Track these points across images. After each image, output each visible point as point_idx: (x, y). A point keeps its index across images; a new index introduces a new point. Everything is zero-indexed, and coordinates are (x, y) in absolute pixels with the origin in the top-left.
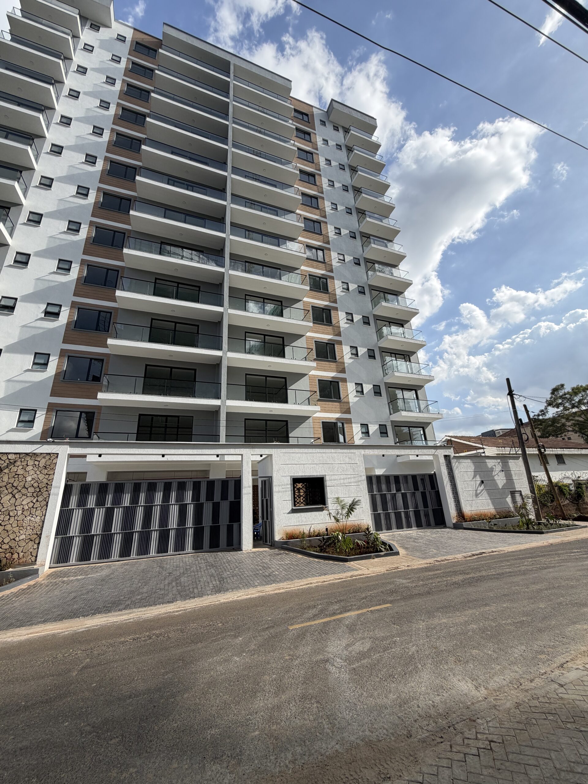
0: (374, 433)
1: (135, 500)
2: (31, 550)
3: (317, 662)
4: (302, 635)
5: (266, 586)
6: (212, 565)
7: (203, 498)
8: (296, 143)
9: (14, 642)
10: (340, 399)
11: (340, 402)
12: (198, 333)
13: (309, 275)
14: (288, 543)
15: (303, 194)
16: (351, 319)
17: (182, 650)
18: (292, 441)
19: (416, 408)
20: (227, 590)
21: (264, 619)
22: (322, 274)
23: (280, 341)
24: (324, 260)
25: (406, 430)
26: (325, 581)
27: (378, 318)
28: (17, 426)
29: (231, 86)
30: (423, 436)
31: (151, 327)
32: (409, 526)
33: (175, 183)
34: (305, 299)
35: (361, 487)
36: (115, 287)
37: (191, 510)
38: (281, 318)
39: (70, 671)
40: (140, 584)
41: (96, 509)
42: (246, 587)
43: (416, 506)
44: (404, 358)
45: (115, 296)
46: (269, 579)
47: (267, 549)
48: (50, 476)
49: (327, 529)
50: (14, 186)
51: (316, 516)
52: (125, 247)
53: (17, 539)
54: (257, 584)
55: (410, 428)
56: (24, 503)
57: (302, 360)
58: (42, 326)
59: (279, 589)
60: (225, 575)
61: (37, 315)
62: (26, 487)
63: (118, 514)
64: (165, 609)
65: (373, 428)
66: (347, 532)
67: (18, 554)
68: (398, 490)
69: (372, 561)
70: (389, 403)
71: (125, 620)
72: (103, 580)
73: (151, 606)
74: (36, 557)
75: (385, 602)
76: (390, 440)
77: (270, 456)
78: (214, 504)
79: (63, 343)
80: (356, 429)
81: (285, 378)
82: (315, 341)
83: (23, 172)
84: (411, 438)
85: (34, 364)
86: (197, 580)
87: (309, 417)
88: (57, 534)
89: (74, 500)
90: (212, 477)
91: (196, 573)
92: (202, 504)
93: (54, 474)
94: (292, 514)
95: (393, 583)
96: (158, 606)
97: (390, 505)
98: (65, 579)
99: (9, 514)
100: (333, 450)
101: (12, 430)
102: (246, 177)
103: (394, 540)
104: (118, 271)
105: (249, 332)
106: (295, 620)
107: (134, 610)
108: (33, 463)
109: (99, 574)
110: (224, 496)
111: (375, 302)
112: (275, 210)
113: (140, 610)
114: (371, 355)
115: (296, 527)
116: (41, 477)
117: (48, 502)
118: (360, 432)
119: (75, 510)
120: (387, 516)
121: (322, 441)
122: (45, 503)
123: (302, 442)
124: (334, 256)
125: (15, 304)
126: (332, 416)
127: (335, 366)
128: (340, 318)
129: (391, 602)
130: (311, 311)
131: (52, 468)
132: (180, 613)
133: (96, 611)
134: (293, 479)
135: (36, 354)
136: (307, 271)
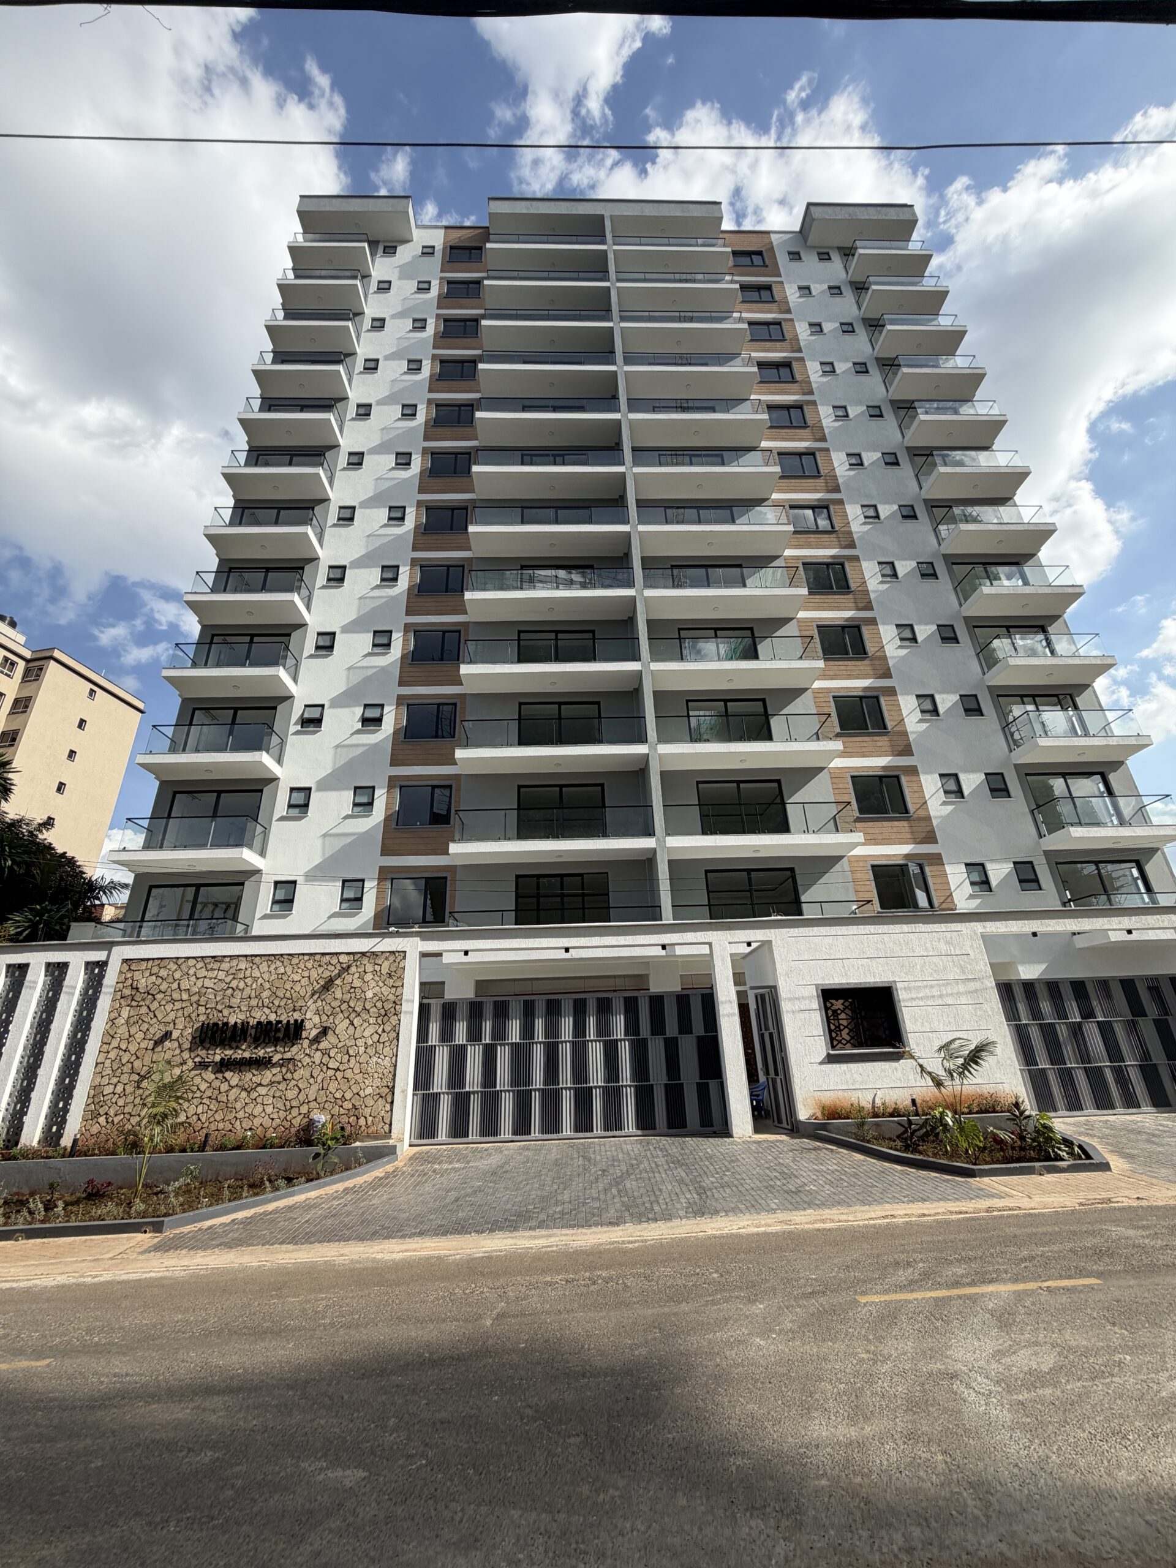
0: (1004, 881)
1: (528, 1031)
2: (383, 1113)
3: (931, 1374)
4: (889, 1316)
5: (794, 1213)
6: (679, 1161)
7: (645, 1030)
8: (744, 315)
9: (386, 1261)
10: (907, 812)
11: (908, 819)
12: (600, 717)
13: (804, 564)
14: (829, 1127)
15: (771, 407)
16: (910, 636)
17: (655, 1311)
18: (809, 911)
19: (1111, 816)
20: (716, 1212)
21: (802, 1275)
22: (833, 557)
23: (758, 707)
24: (833, 527)
25: (1090, 869)
26: (924, 1215)
27: (975, 624)
28: (340, 909)
29: (611, 256)
30: (1140, 882)
31: (520, 719)
32: (1131, 1102)
33: (534, 458)
34: (802, 615)
35: (986, 1007)
36: (457, 659)
37: (625, 1052)
38: (755, 662)
39: (480, 1317)
40: (555, 1187)
41: (469, 1047)
42: (753, 1210)
43: (1146, 1055)
44: (1060, 703)
45: (459, 676)
46: (798, 1198)
47: (784, 1137)
48: (398, 989)
49: (914, 1101)
50: (307, 533)
51: (883, 1070)
52: (467, 590)
53: (362, 1093)
54: (774, 1206)
55: (1101, 865)
56: (366, 1034)
57: (808, 740)
58: (361, 742)
59: (823, 1221)
60: (707, 1182)
61: (353, 726)
62: (367, 1008)
63: (503, 1058)
64: (607, 1235)
65: (999, 871)
66: (966, 1110)
67: (366, 1118)
68: (1088, 1014)
69: (1035, 1178)
70: (1032, 812)
71: (543, 1247)
72: (495, 1174)
73: (583, 1227)
74: (390, 1125)
75: (1081, 1273)
76: (1049, 895)
77: (767, 944)
78: (666, 1040)
79: (391, 765)
80: (956, 876)
81: (779, 782)
82: (834, 697)
83: (316, 508)
84: (1106, 888)
85: (355, 805)
86: (655, 1188)
87: (842, 857)
88: (415, 1088)
89: (434, 1029)
90: (655, 988)
91: (651, 1175)
92: (645, 1040)
93: (402, 986)
94: (830, 1066)
95: (1100, 1233)
96: (594, 1229)
97: (1068, 1051)
98: (436, 1166)
99: (348, 1053)
100: (905, 928)
101: (334, 915)
102: (655, 410)
103: (1092, 1136)
104: (459, 632)
105: (693, 700)
106: (869, 1286)
107: (555, 1231)
108: (372, 969)
109: (486, 1162)
110: (685, 1027)
111: (964, 589)
112: (718, 454)
113: (565, 1231)
114: (971, 707)
115: (840, 1093)
116: (386, 990)
117: (398, 1034)
118: (967, 882)
119: (437, 1048)
120: (1066, 1077)
121: (877, 905)
122: (395, 1035)
123: (831, 912)
124: (854, 512)
125: (322, 714)
126: (895, 851)
127: (887, 744)
128: (887, 639)
129: (1099, 1275)
130: (816, 636)
131: (398, 975)
132: (636, 1245)
133: (495, 1227)
134: (823, 991)
135: (356, 788)
136: (797, 558)
